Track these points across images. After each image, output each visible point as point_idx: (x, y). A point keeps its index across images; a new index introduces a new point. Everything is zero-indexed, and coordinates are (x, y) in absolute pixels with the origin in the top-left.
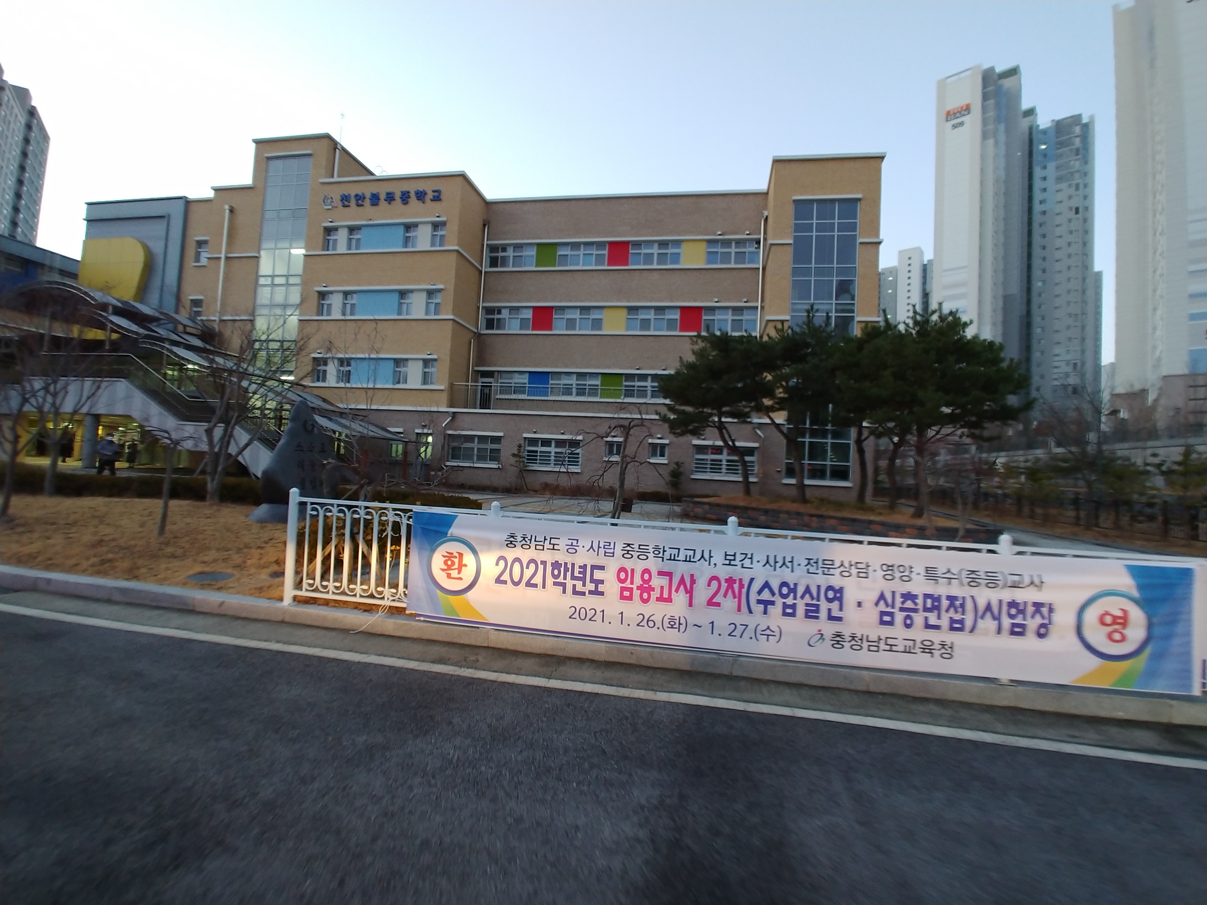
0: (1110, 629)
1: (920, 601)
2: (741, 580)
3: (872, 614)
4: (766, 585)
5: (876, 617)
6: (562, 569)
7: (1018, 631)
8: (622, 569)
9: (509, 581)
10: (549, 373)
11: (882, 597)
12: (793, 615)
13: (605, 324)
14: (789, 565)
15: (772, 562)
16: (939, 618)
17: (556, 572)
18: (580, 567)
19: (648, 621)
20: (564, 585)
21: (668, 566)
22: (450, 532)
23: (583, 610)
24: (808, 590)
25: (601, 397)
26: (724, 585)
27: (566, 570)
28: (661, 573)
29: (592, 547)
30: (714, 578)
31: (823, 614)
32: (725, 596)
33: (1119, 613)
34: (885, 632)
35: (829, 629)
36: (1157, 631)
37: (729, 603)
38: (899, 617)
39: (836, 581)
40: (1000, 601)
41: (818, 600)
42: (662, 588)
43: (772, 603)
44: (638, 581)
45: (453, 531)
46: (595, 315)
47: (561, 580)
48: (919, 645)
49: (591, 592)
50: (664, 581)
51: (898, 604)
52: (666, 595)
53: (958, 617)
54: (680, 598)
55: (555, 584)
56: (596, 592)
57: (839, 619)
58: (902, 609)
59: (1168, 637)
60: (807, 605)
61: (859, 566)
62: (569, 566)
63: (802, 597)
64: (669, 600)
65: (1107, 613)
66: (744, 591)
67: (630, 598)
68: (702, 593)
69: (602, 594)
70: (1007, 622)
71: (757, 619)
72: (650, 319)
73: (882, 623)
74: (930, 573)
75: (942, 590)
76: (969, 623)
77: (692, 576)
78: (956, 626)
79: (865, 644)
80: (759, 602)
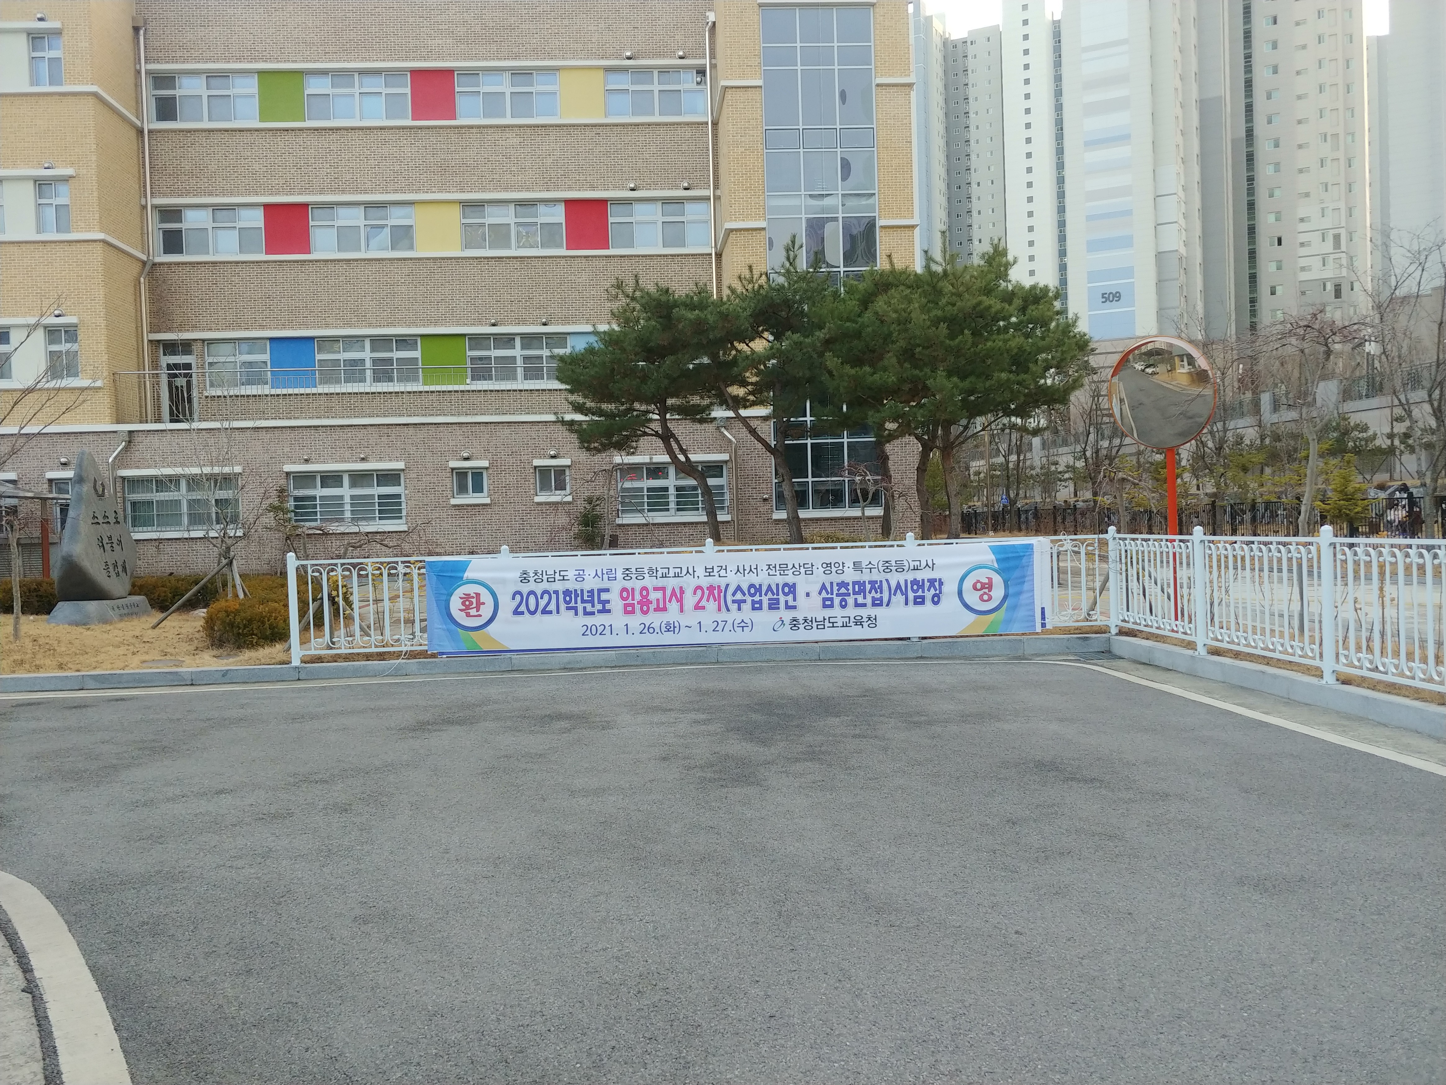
0: (981, 592)
1: (850, 587)
2: (719, 587)
3: (817, 600)
4: (739, 588)
5: (820, 603)
6: (573, 596)
7: (919, 601)
8: (625, 589)
9: (526, 611)
10: (312, 339)
11: (823, 587)
12: (760, 608)
13: (418, 236)
14: (755, 571)
15: (741, 570)
16: (865, 598)
17: (568, 599)
18: (588, 592)
19: (649, 629)
20: (575, 609)
21: (661, 582)
22: (466, 575)
23: (594, 628)
24: (769, 588)
25: (424, 384)
26: (707, 592)
27: (576, 596)
28: (656, 589)
29: (596, 574)
30: (699, 587)
31: (782, 605)
32: (708, 600)
33: (986, 581)
34: (828, 613)
35: (787, 616)
36: (1011, 591)
37: (711, 606)
38: (837, 601)
39: (790, 579)
40: (906, 581)
41: (778, 595)
42: (658, 600)
43: (744, 601)
44: (638, 597)
45: (468, 575)
46: (397, 217)
47: (572, 604)
48: (852, 620)
49: (599, 611)
50: (659, 595)
51: (835, 592)
52: (661, 606)
53: (878, 595)
54: (674, 606)
55: (568, 608)
56: (605, 611)
57: (794, 607)
58: (838, 595)
59: (1019, 593)
60: (769, 599)
61: (806, 566)
62: (579, 592)
63: (766, 595)
64: (665, 609)
65: (978, 581)
66: (722, 594)
67: (633, 612)
68: (690, 600)
69: (609, 611)
70: (911, 595)
71: (734, 615)
72: (509, 224)
73: (825, 606)
74: (857, 566)
75: (866, 577)
76: (885, 600)
77: (681, 588)
78: (877, 603)
79: (815, 624)
80: (734, 602)
